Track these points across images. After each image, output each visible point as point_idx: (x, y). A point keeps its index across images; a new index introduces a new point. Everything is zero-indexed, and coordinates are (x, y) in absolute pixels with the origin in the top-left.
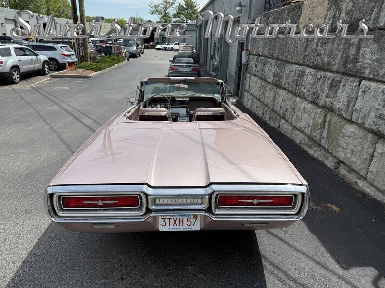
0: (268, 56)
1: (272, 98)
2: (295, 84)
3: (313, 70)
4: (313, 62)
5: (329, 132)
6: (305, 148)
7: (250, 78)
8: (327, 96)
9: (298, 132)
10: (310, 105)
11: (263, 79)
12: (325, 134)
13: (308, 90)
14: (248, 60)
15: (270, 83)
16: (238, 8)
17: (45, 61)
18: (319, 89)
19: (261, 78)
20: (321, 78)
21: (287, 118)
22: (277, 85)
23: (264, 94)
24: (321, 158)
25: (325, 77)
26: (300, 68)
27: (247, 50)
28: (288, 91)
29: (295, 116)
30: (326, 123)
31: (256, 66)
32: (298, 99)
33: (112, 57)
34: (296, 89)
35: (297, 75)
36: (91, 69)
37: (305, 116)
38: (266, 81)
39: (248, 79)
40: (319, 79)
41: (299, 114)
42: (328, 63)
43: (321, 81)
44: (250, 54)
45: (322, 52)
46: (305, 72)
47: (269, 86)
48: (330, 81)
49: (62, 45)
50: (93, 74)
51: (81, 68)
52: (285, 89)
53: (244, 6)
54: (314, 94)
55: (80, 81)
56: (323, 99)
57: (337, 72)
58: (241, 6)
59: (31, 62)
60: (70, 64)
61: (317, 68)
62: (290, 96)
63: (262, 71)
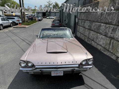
0: (86, 20)
1: (88, 34)
2: (97, 29)
3: (105, 24)
4: (105, 22)
5: (113, 46)
6: (103, 52)
7: (79, 27)
8: (111, 33)
9: (99, 46)
10: (104, 37)
11: (84, 27)
12: (111, 47)
13: (103, 31)
14: (78, 21)
15: (87, 29)
16: (74, 5)
17: (11, 23)
18: (107, 31)
19: (83, 27)
20: (108, 27)
21: (94, 41)
22: (90, 29)
23: (85, 32)
24: (109, 56)
25: (110, 27)
26: (99, 23)
27: (78, 18)
28: (94, 31)
29: (98, 40)
30: (111, 43)
31: (81, 23)
32: (99, 34)
33: (33, 21)
34: (98, 31)
35: (98, 26)
36: (26, 25)
37: (102, 40)
38: (85, 28)
39: (78, 28)
40: (107, 28)
41: (100, 39)
42: (111, 22)
43: (108, 28)
44: (79, 19)
45: (108, 18)
46: (101, 25)
47: (87, 30)
48: (112, 28)
49: (17, 17)
50: (27, 26)
51: (23, 24)
52: (93, 31)
53: (76, 4)
54: (105, 33)
55: (23, 29)
56: (109, 34)
57: (115, 25)
58: (75, 4)
59: (7, 23)
60: (20, 23)
61: (106, 23)
62: (95, 33)
63: (84, 24)
